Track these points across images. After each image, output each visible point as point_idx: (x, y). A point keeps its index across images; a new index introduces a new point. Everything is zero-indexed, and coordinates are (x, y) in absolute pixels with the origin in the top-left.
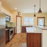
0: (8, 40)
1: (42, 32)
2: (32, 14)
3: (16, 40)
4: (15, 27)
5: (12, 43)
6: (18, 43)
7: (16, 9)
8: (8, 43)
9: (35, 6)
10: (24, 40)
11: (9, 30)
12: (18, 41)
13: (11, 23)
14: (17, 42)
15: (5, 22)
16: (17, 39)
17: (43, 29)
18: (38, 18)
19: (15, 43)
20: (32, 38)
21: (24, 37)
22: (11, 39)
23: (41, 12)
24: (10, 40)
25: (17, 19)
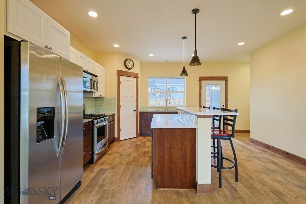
0: (89, 158)
1: (197, 124)
2: (175, 64)
3: (117, 161)
4: (113, 115)
5: (101, 167)
6: (122, 167)
7: (116, 46)
8: (90, 169)
9: (184, 38)
10: (147, 158)
11: (92, 122)
12: (125, 162)
13: (96, 98)
14: (121, 163)
15: (82, 95)
16: (121, 155)
17: (199, 116)
18: (201, 79)
19: (113, 168)
20: (166, 145)
21: (146, 150)
22: (100, 158)
23: (199, 63)
24: (96, 157)
25: (119, 83)
